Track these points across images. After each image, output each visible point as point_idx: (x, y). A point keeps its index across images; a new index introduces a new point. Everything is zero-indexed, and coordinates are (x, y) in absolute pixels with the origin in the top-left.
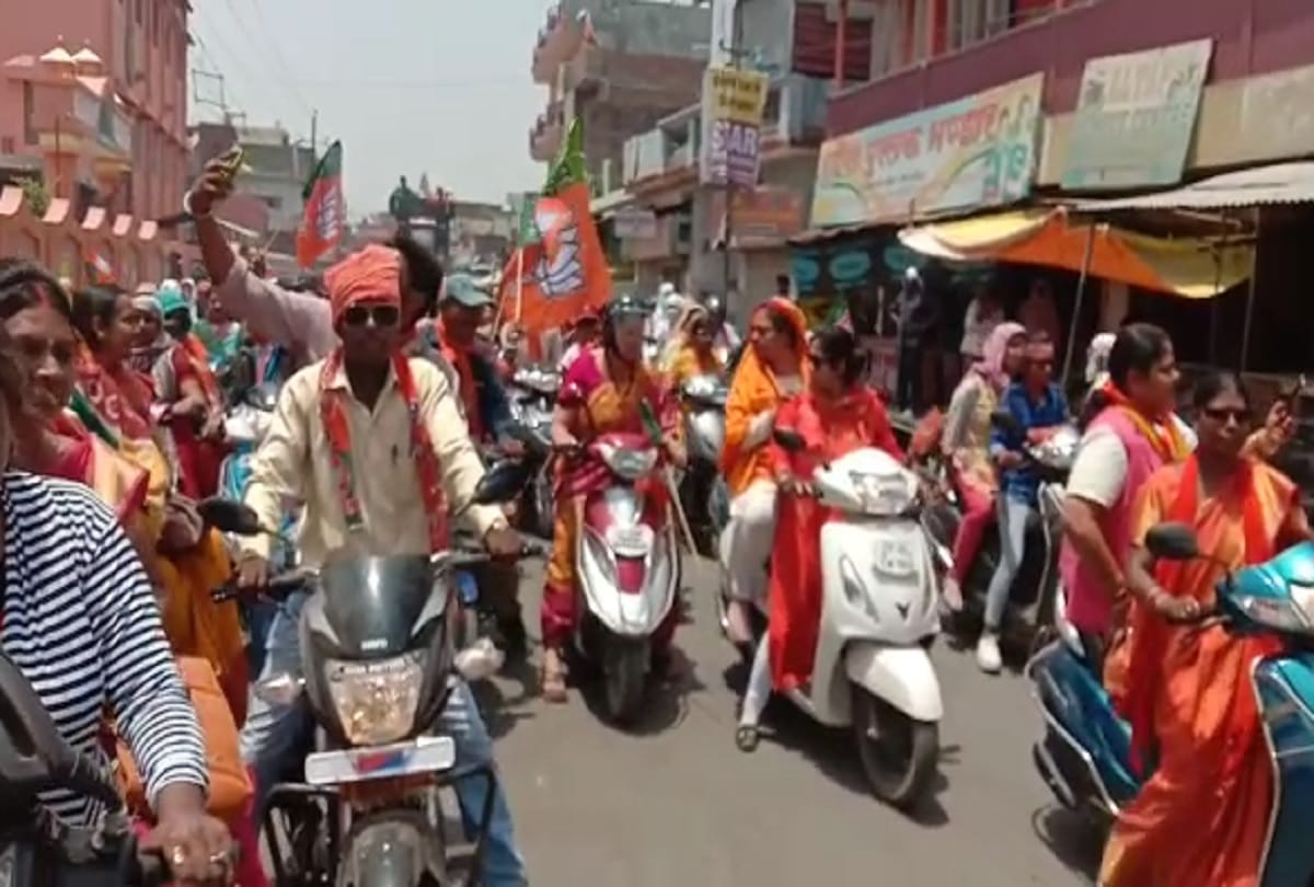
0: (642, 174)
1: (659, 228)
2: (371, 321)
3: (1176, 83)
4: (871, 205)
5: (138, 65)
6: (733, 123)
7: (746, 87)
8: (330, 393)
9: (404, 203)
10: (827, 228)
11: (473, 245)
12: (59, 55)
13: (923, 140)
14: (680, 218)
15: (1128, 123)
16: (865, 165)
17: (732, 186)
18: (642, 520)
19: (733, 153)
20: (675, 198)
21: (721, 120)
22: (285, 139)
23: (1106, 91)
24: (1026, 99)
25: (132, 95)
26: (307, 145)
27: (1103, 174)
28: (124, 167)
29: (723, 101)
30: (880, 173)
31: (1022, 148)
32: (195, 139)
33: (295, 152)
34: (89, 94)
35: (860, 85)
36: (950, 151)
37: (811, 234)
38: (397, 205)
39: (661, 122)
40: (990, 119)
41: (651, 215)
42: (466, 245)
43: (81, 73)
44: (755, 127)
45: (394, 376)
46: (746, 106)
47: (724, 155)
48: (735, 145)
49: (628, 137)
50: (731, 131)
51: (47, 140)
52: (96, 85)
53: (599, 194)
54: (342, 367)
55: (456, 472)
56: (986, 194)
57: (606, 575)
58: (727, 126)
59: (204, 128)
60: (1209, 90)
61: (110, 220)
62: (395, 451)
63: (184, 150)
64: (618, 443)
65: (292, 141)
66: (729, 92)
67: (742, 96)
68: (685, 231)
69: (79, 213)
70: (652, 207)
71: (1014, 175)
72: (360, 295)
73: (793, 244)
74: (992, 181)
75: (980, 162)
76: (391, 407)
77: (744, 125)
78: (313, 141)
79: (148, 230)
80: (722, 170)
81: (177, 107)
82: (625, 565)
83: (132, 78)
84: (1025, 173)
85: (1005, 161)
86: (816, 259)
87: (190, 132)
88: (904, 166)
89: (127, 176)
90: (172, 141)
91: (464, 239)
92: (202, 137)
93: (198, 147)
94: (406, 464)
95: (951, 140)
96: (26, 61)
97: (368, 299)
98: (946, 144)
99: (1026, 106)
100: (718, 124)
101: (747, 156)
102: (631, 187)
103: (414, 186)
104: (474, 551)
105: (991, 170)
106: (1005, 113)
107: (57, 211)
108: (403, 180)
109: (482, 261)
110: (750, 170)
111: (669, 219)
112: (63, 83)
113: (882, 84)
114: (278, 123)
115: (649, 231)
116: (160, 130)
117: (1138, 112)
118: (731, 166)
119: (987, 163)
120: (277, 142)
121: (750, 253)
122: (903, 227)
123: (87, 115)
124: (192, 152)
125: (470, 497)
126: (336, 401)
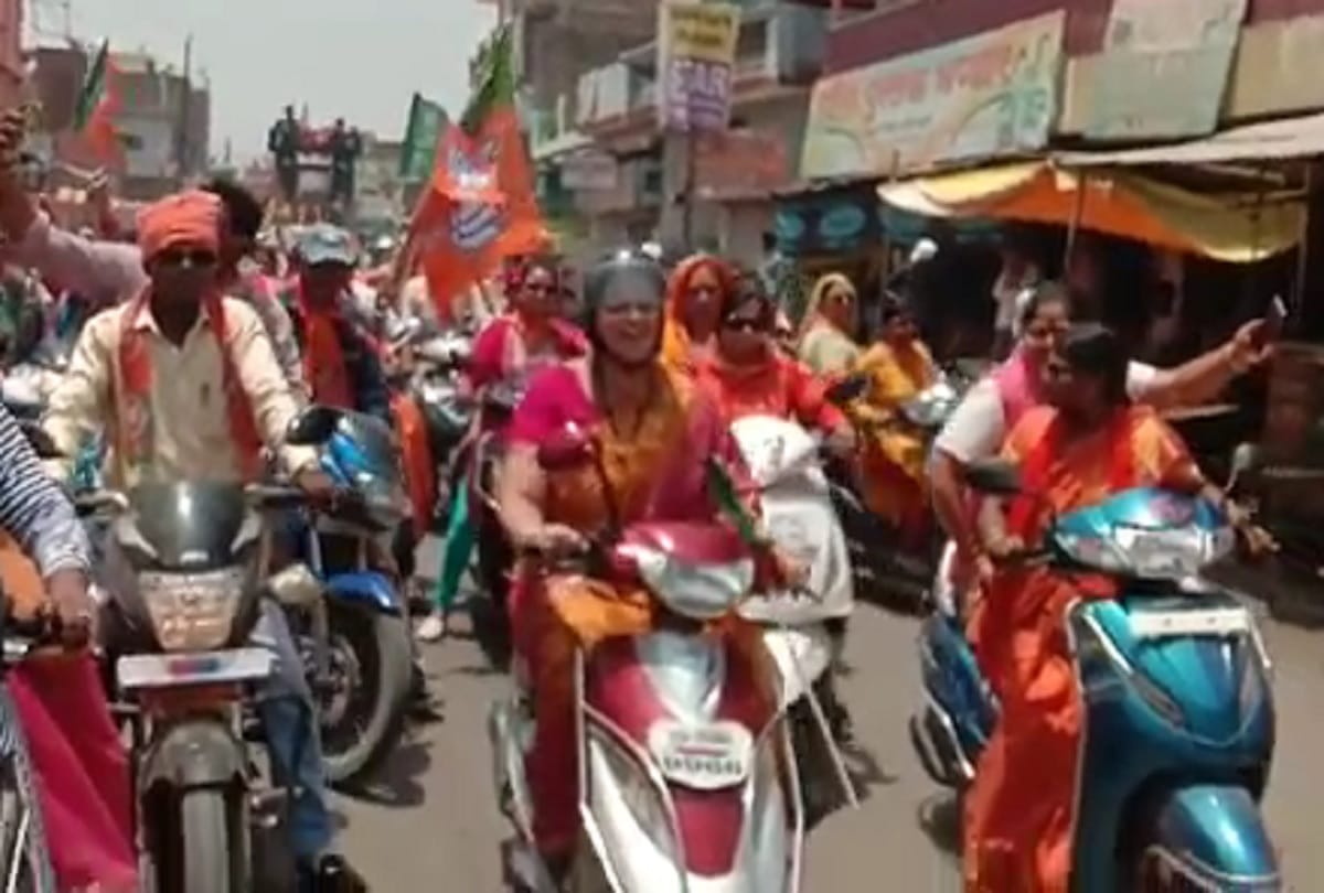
0: (602, 114)
1: (620, 176)
2: (186, 263)
3: (1211, 24)
4: (870, 154)
6: (695, 60)
7: (713, 21)
8: (132, 333)
10: (818, 180)
13: (932, 81)
14: (646, 165)
15: (1160, 66)
16: (865, 109)
17: (695, 131)
18: (725, 711)
19: (695, 94)
20: (644, 142)
21: (681, 58)
22: (150, 65)
23: (1136, 28)
24: (1046, 37)
26: (179, 72)
27: (1129, 123)
29: (681, 35)
30: (883, 115)
31: (1041, 92)
32: (32, 66)
33: (163, 84)
35: (865, 16)
36: (960, 96)
37: (798, 187)
39: (624, 55)
40: (1006, 61)
41: (608, 160)
42: (389, 195)
44: (725, 65)
45: (204, 315)
46: (714, 41)
47: (683, 97)
48: (700, 85)
49: (586, 71)
50: (692, 71)
53: (553, 135)
54: (146, 305)
55: (266, 413)
56: (1002, 143)
57: (647, 829)
58: (688, 64)
59: (42, 53)
60: (1249, 33)
62: (205, 389)
63: (17, 79)
64: (667, 542)
65: (160, 68)
66: (691, 26)
67: (707, 30)
68: (653, 181)
70: (611, 152)
71: (1031, 122)
72: (175, 237)
73: (776, 198)
74: (1006, 129)
75: (994, 108)
76: (201, 345)
77: (709, 64)
78: (187, 67)
80: (681, 114)
81: (9, 26)
82: (690, 806)
84: (1044, 120)
85: (1021, 104)
86: (802, 215)
87: (25, 57)
88: (905, 111)
91: (386, 189)
92: (40, 62)
93: (36, 75)
95: (962, 82)
97: (185, 243)
98: (956, 86)
99: (1046, 45)
100: (677, 64)
101: (716, 98)
102: (586, 128)
104: (285, 485)
105: (1006, 117)
106: (1023, 53)
108: (289, 110)
110: (718, 113)
111: (630, 167)
113: (892, 15)
114: (142, 48)
115: (608, 180)
117: (1173, 54)
118: (693, 110)
119: (1002, 109)
120: (141, 68)
121: (733, 206)
122: (882, 180)
124: (27, 82)
125: (280, 438)
126: (140, 341)
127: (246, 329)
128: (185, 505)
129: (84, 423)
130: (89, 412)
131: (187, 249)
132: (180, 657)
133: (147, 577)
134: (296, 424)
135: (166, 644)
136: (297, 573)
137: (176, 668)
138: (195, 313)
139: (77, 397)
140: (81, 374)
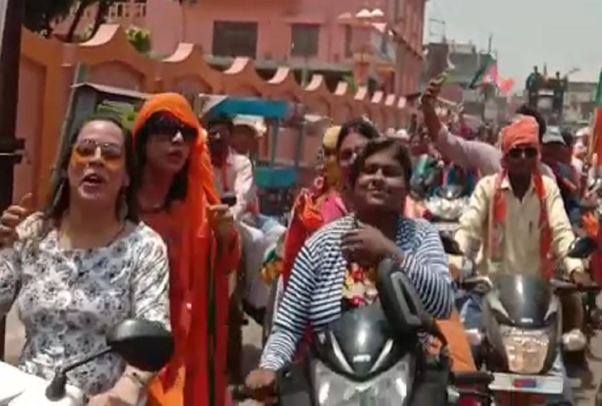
2: (523, 155)
5: (401, 14)
8: (500, 190)
9: (536, 82)
11: (579, 109)
12: (364, 13)
22: (474, 50)
25: (397, 29)
26: (486, 52)
28: (391, 69)
32: (426, 52)
33: (479, 57)
34: (377, 31)
38: (531, 84)
43: (374, 21)
45: (533, 185)
51: (357, 57)
52: (381, 27)
54: (507, 177)
55: (559, 240)
59: (432, 46)
61: (384, 97)
62: (531, 224)
63: (421, 58)
65: (478, 50)
69: (370, 94)
72: (518, 142)
76: (531, 200)
78: (490, 50)
79: (402, 103)
81: (418, 34)
83: (397, 21)
87: (424, 48)
89: (393, 74)
90: (415, 54)
91: (574, 105)
92: (430, 50)
93: (427, 56)
94: (537, 233)
96: (347, 16)
97: (522, 144)
103: (540, 71)
104: (567, 281)
107: (361, 93)
108: (536, 68)
109: (584, 118)
112: (366, 28)
114: (470, 42)
116: (409, 48)
120: (468, 51)
123: (376, 43)
124: (425, 59)
125: (565, 253)
126: (503, 195)
127: (552, 194)
128: (520, 287)
129: (474, 234)
130: (476, 229)
131: (523, 148)
132: (518, 377)
133: (504, 328)
134: (573, 247)
135: (512, 368)
136: (576, 334)
137: (516, 383)
138: (528, 183)
139: (472, 220)
140: (474, 208)
